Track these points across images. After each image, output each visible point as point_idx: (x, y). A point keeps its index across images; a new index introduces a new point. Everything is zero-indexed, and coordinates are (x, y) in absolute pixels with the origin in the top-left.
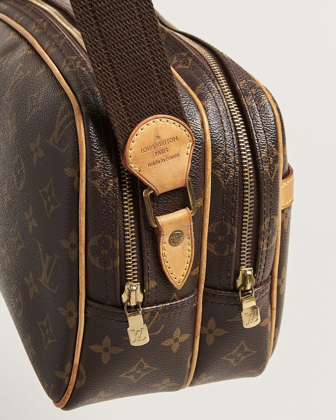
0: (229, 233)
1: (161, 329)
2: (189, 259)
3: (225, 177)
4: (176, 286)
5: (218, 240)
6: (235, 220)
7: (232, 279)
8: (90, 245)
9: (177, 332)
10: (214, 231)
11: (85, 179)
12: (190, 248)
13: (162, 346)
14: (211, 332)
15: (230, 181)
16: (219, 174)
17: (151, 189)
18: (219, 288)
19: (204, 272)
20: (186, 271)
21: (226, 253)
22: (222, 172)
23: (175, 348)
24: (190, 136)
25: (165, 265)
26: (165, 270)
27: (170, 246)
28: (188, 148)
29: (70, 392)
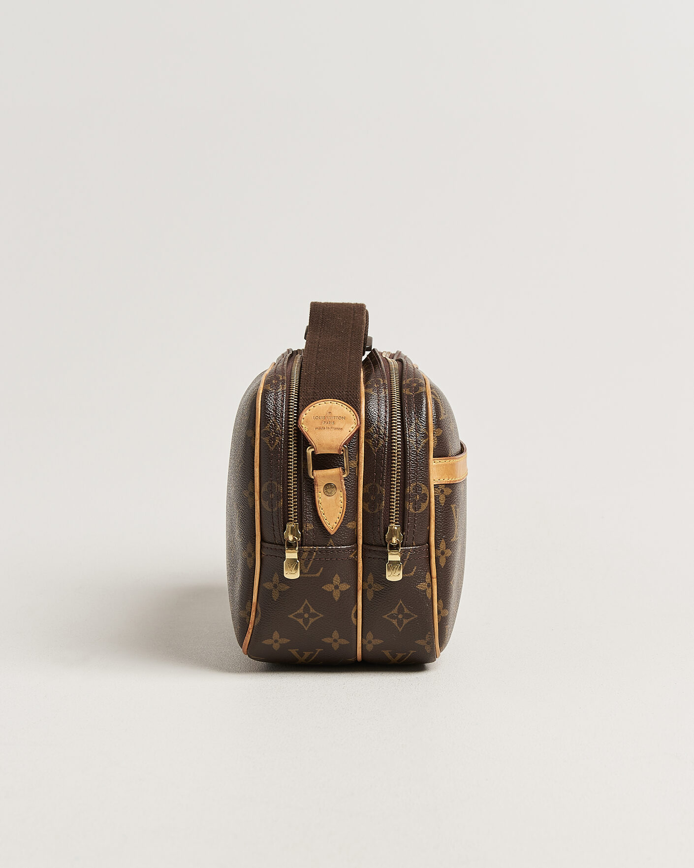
0: (379, 493)
1: (321, 571)
2: (341, 509)
3: (376, 445)
4: (329, 530)
5: (370, 499)
6: (383, 481)
7: (383, 534)
8: (263, 490)
9: (337, 579)
10: (368, 491)
11: (259, 437)
12: (342, 499)
13: (323, 590)
14: (370, 586)
15: (380, 449)
16: (370, 442)
17: (313, 447)
18: (374, 544)
19: (360, 528)
20: (338, 520)
21: (377, 511)
22: (373, 441)
23: (336, 595)
24: (356, 419)
25: (321, 512)
26: (320, 515)
27: (324, 495)
28: (352, 428)
29: (251, 631)
